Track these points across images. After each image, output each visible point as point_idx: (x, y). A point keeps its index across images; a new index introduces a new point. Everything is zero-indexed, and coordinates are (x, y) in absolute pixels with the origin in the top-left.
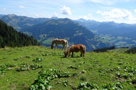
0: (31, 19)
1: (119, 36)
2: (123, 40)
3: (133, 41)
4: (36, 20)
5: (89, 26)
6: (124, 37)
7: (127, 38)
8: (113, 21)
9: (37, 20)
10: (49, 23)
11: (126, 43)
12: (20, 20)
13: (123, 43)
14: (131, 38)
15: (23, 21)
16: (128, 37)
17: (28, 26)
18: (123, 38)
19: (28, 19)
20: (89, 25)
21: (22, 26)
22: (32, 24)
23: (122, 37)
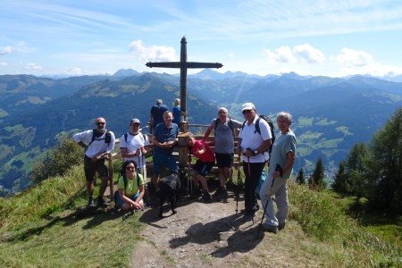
0: (45, 83)
1: (304, 116)
2: (314, 129)
3: (338, 129)
4: (60, 84)
5: (224, 92)
6: (318, 118)
7: (324, 122)
8: (292, 73)
9: (64, 82)
10: (92, 91)
11: (321, 137)
12: (7, 89)
13: (312, 136)
14: (334, 120)
15: (16, 91)
16: (326, 119)
17: (31, 105)
18: (314, 122)
19: (35, 82)
20: (224, 87)
21: (11, 105)
22: (46, 98)
23: (313, 118)
